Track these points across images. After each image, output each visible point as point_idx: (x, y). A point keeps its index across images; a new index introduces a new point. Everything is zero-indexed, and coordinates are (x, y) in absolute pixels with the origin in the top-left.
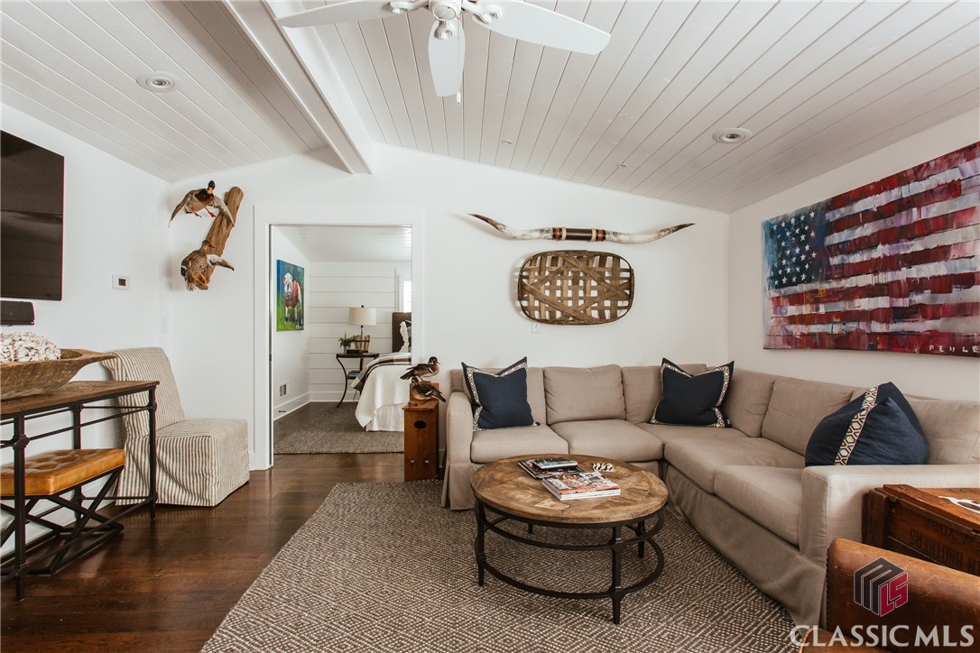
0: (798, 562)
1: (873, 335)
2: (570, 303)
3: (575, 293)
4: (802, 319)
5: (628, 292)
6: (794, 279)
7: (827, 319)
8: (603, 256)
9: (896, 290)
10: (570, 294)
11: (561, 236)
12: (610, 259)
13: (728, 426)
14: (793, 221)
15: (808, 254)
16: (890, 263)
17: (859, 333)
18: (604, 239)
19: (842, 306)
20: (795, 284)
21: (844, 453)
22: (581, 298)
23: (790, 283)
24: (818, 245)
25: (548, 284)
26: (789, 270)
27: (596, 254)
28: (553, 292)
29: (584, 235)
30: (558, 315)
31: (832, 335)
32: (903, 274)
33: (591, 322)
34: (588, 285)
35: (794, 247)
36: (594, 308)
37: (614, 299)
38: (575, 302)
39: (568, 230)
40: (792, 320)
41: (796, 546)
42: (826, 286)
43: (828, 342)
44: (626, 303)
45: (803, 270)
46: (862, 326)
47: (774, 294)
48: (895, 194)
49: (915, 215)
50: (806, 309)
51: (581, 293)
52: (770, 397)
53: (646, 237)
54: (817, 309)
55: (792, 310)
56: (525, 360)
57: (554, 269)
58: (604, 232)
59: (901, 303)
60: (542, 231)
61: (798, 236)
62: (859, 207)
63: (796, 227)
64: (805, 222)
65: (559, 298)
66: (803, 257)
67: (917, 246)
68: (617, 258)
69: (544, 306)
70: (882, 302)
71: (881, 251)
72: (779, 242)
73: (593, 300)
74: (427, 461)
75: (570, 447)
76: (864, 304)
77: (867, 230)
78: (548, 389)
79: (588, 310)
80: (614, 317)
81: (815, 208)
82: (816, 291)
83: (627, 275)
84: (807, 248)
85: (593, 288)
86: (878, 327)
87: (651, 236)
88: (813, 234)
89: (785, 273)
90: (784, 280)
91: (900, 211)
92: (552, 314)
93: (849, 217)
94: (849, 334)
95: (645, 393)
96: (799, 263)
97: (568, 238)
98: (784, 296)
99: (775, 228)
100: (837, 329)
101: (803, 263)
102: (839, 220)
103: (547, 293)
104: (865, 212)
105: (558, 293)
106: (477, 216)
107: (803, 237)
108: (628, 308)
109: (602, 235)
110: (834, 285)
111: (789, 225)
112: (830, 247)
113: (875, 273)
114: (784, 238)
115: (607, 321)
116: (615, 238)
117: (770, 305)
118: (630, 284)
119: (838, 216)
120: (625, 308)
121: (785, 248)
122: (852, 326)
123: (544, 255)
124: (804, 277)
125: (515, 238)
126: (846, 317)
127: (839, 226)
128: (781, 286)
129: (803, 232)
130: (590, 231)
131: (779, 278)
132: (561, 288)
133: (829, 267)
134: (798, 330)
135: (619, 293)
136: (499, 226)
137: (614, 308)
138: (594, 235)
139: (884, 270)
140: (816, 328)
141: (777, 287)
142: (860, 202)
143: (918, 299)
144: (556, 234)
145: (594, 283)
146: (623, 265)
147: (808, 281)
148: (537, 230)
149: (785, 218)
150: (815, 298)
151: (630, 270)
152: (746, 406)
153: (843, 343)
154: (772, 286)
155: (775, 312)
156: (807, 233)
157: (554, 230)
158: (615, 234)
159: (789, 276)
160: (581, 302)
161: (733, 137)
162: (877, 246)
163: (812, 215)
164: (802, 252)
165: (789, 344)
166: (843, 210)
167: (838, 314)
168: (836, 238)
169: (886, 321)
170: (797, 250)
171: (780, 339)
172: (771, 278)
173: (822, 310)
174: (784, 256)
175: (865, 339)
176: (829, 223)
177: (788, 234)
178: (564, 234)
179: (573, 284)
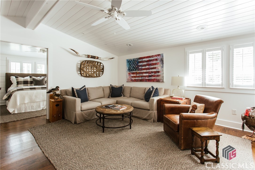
0: (150, 112)
1: (146, 79)
2: (90, 73)
3: (91, 70)
4: (134, 77)
5: (102, 71)
6: (133, 70)
7: (139, 77)
8: (98, 62)
9: (149, 73)
10: (90, 70)
11: (89, 57)
12: (99, 63)
13: (124, 96)
14: (132, 60)
15: (135, 66)
16: (148, 69)
17: (144, 79)
18: (98, 59)
19: (141, 75)
20: (133, 71)
21: (152, 96)
22: (92, 71)
23: (132, 71)
24: (137, 65)
25: (85, 68)
26: (132, 68)
27: (97, 62)
28: (86, 70)
29: (94, 57)
30: (88, 75)
31: (140, 79)
32: (150, 70)
33: (95, 77)
34: (94, 69)
35: (133, 64)
36: (95, 74)
37: (99, 72)
38: (91, 72)
39: (91, 56)
40: (132, 77)
41: (149, 110)
42: (139, 71)
43: (139, 80)
44: (102, 73)
45: (134, 69)
46: (144, 78)
47: (129, 72)
48: (149, 59)
49: (152, 62)
50: (135, 75)
51: (92, 70)
52: (131, 90)
53: (106, 59)
54: (137, 75)
55: (132, 75)
56: (85, 86)
57: (87, 64)
58: (98, 57)
59: (150, 75)
60: (85, 55)
61: (133, 63)
62: (144, 60)
63: (133, 61)
64: (135, 61)
65: (88, 71)
66: (134, 66)
67: (152, 67)
68: (101, 63)
69: (84, 73)
70: (147, 74)
71: (147, 67)
72: (130, 63)
73: (95, 72)
74: (59, 115)
75: (101, 104)
76: (145, 75)
77: (145, 63)
78: (88, 92)
79: (94, 74)
80: (99, 76)
81: (137, 59)
82: (137, 72)
83: (102, 67)
84: (135, 65)
85: (95, 69)
86: (147, 78)
87: (107, 59)
88: (136, 63)
89: (131, 69)
90: (131, 70)
91: (150, 61)
92: (86, 75)
93: (142, 61)
94: (142, 79)
95: (108, 91)
96: (133, 67)
97: (91, 58)
98: (131, 73)
99: (129, 61)
100: (140, 78)
101: (134, 67)
102: (141, 61)
103: (85, 70)
104: (145, 61)
105: (88, 70)
106: (71, 49)
107: (134, 63)
108: (102, 74)
109: (98, 58)
110: (140, 71)
111: (132, 61)
112: (139, 65)
113: (146, 70)
114: (131, 63)
115: (98, 77)
116: (100, 59)
117: (128, 74)
118: (103, 69)
119: (140, 61)
120: (101, 74)
121: (131, 65)
122: (143, 78)
123: (86, 61)
124: (134, 70)
125: (80, 56)
126: (142, 76)
127: (141, 62)
128: (130, 71)
129: (134, 62)
130: (95, 57)
131: (130, 70)
132: (88, 69)
133: (139, 69)
134: (133, 79)
135: (100, 71)
136: (77, 53)
137: (99, 74)
138: (96, 58)
139: (148, 70)
140: (137, 78)
141: (129, 71)
142: (144, 59)
143: (152, 74)
144: (88, 56)
145: (95, 68)
146: (102, 65)
147: (135, 70)
148: (84, 55)
149: (131, 59)
150: (137, 73)
151: (103, 66)
152: (127, 92)
153: (141, 81)
154: (128, 71)
155: (129, 75)
156: (135, 63)
157: (88, 55)
158: (100, 58)
159: (132, 69)
160: (92, 72)
161: (130, 45)
162: (146, 66)
163: (136, 60)
164: (134, 65)
165: (132, 81)
166: (141, 60)
167: (141, 76)
168: (140, 64)
169: (148, 77)
170: (133, 65)
171: (130, 80)
172: (128, 69)
173: (138, 75)
174: (131, 66)
175: (145, 80)
176: (139, 61)
177: (131, 62)
178: (90, 57)
179: (91, 68)
